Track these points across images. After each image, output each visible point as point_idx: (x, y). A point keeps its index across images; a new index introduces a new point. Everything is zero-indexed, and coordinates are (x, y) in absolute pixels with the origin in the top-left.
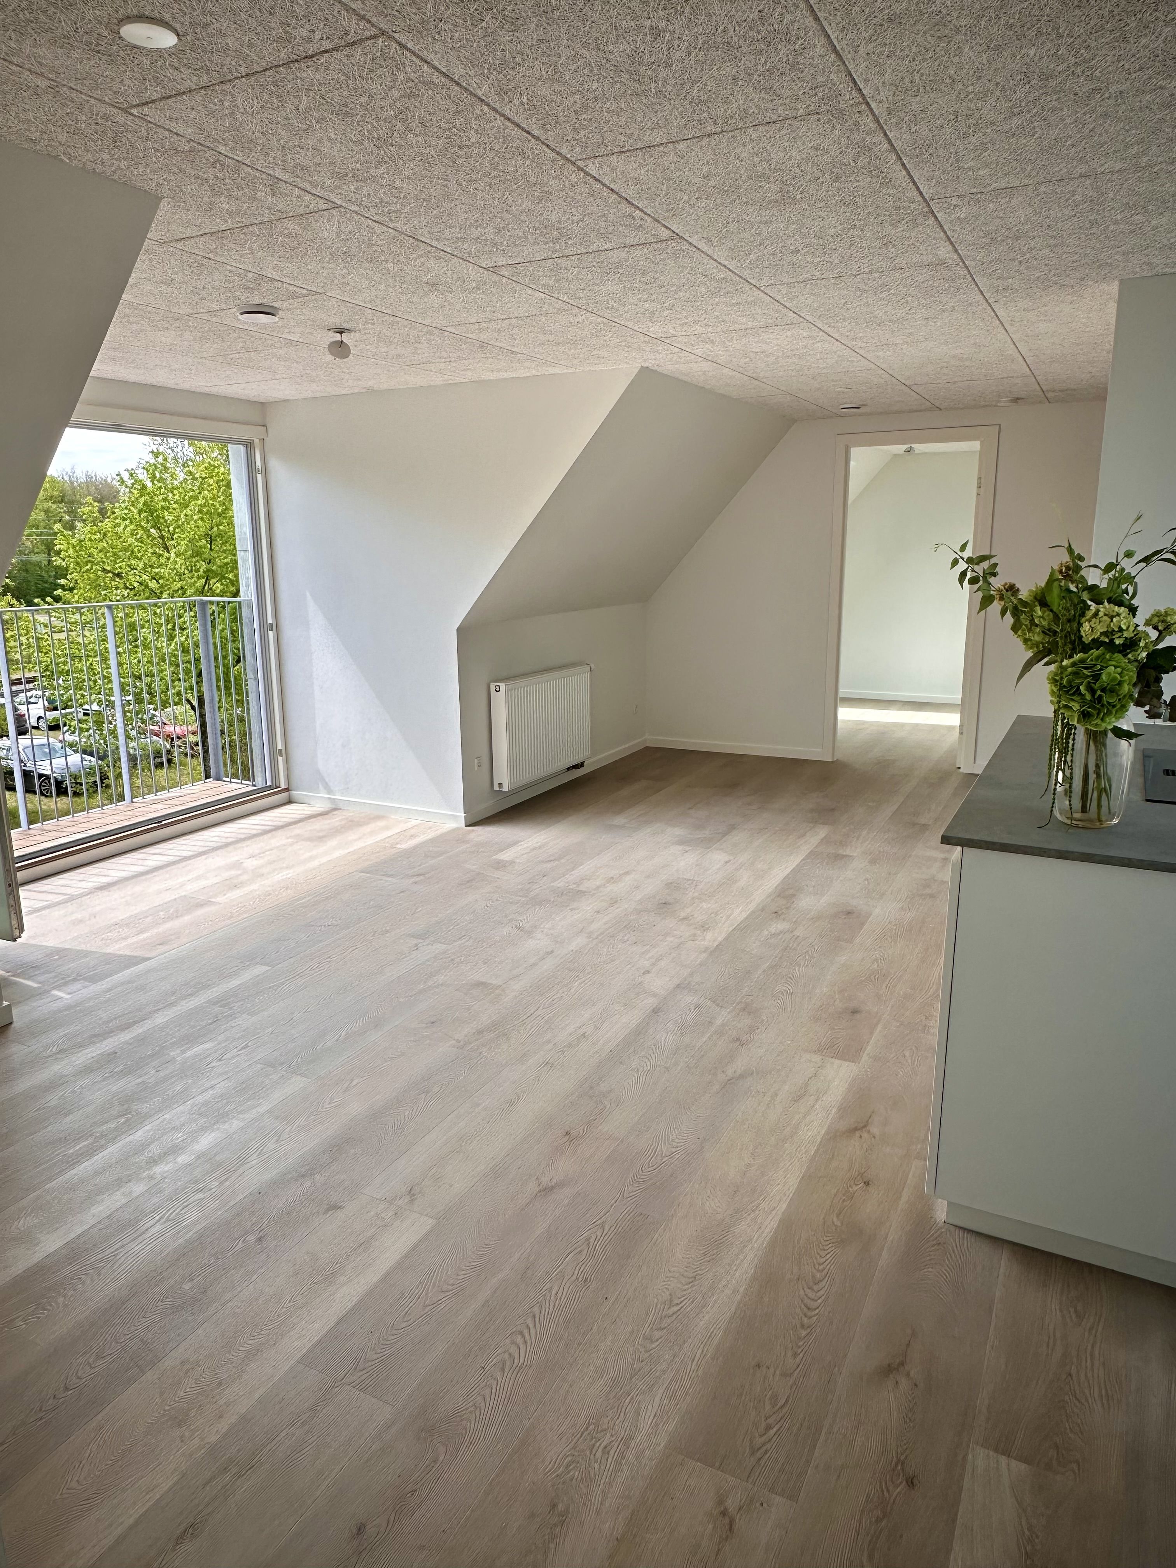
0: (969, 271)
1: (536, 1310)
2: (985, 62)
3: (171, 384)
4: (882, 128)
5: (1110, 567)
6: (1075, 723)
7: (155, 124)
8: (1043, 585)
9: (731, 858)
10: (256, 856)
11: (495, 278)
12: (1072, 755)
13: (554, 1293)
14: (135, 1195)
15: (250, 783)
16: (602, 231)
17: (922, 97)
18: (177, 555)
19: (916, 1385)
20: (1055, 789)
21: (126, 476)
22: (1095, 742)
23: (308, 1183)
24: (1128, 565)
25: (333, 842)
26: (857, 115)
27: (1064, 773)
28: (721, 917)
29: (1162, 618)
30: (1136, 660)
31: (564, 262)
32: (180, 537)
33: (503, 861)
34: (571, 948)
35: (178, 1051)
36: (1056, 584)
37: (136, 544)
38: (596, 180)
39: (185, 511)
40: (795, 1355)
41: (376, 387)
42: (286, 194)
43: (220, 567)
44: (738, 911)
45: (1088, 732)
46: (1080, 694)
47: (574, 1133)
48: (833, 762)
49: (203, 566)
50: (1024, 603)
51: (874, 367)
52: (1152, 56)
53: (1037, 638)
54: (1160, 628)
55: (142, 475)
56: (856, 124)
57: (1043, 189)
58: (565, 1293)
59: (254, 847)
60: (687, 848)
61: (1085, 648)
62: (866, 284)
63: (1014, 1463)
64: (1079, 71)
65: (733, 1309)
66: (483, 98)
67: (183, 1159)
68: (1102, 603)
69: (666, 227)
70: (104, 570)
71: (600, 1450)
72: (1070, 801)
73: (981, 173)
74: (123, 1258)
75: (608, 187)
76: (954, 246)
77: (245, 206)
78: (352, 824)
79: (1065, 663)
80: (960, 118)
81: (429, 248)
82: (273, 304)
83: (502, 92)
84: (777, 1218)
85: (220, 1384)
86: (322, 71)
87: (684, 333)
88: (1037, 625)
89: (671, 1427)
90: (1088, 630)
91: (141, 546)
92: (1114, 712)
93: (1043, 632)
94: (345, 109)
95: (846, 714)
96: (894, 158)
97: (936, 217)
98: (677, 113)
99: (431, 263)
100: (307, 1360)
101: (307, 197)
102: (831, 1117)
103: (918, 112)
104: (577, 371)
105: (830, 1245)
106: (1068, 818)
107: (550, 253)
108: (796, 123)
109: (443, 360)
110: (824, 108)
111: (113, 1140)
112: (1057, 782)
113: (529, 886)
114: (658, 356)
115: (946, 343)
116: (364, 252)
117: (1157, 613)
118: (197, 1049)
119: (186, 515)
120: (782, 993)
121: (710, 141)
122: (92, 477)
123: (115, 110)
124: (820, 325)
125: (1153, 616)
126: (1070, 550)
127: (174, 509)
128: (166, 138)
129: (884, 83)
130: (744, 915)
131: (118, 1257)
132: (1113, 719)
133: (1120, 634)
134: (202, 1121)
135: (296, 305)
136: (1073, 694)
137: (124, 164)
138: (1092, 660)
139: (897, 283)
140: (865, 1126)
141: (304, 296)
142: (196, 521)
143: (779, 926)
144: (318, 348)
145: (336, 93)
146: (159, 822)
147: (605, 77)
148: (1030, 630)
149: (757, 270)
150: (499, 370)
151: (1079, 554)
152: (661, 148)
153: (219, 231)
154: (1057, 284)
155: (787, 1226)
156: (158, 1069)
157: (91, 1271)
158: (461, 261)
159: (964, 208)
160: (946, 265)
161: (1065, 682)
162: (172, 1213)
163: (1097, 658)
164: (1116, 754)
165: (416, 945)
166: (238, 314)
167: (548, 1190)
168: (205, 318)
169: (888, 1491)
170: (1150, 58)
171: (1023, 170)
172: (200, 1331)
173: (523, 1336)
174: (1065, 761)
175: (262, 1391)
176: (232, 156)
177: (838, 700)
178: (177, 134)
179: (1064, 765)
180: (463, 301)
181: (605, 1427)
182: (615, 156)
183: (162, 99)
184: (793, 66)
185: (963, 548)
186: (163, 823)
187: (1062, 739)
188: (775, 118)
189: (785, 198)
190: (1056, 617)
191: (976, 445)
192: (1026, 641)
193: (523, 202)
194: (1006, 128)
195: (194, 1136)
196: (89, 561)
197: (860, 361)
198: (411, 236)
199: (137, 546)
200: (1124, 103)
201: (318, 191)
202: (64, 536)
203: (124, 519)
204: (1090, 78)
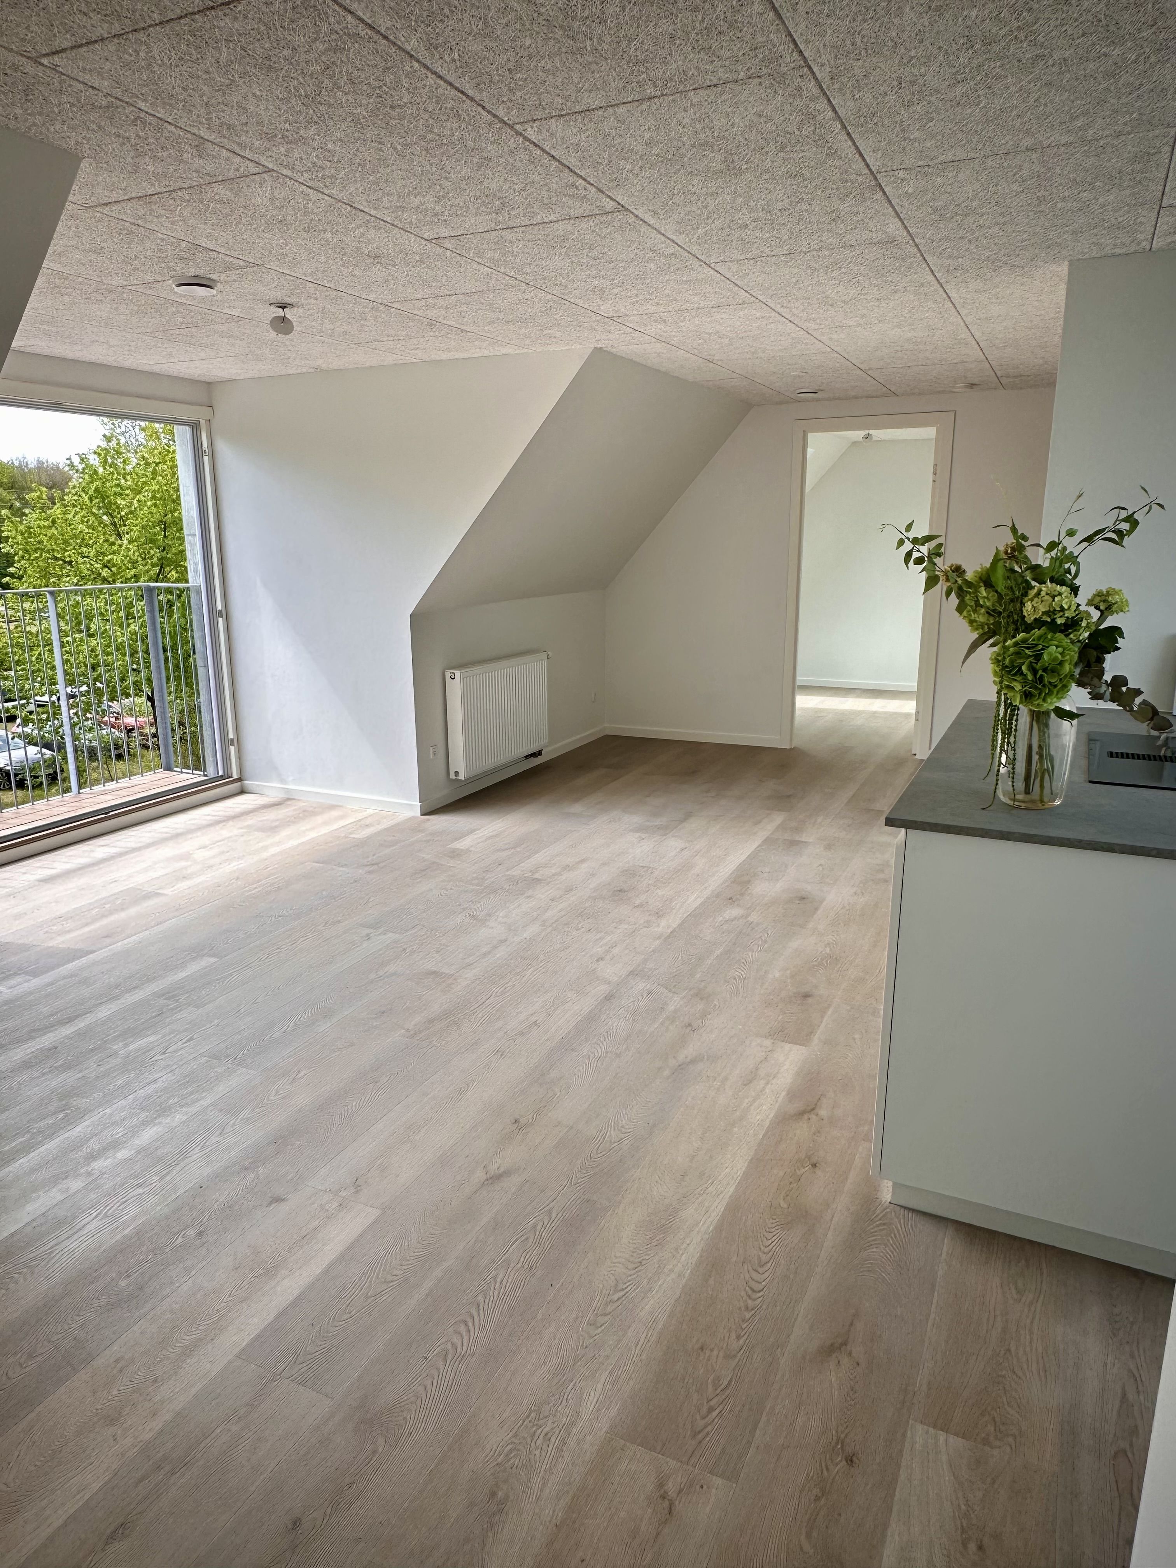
0: (919, 250)
1: (480, 1298)
2: (927, 24)
3: (110, 360)
4: (825, 94)
5: (1052, 546)
6: (1017, 703)
7: (68, 76)
8: (988, 565)
9: (687, 845)
10: (207, 847)
11: (439, 250)
12: (1015, 736)
13: (499, 1280)
14: (71, 1192)
15: (202, 773)
16: (546, 201)
17: (864, 61)
18: (130, 542)
19: (858, 1364)
20: (998, 771)
21: (76, 461)
22: (1038, 722)
23: (252, 1176)
24: (1071, 545)
25: (284, 833)
26: (799, 80)
27: (1007, 754)
28: (676, 904)
29: (1103, 598)
30: (1079, 641)
31: (508, 235)
32: (132, 523)
33: (458, 849)
34: (525, 936)
35: (121, 1044)
36: (1001, 563)
37: (87, 530)
38: (535, 145)
39: (138, 497)
40: (738, 1337)
41: (324, 366)
42: (214, 157)
43: (175, 554)
44: (692, 898)
45: (1032, 713)
46: (1022, 674)
47: (523, 1121)
48: (791, 749)
49: (156, 553)
50: (969, 584)
51: (829, 350)
52: (1095, 20)
53: (981, 619)
54: (1102, 608)
55: (94, 460)
56: (799, 89)
57: (989, 162)
58: (510, 1281)
59: (204, 838)
60: (643, 836)
61: (1028, 628)
62: (817, 262)
63: (952, 1439)
64: (1022, 36)
65: (678, 1293)
66: (412, 53)
67: (122, 1154)
68: (1045, 583)
69: (611, 199)
70: (56, 559)
71: (541, 1436)
72: (1013, 782)
73: (928, 144)
74: (58, 1256)
75: (548, 154)
76: (903, 224)
77: (171, 168)
78: (308, 813)
79: (1009, 643)
80: (903, 85)
81: (368, 218)
82: (210, 276)
83: (432, 47)
84: (724, 1203)
85: (155, 1381)
86: (241, 19)
87: (635, 312)
88: (982, 606)
89: (613, 1412)
90: (1031, 610)
91: (92, 533)
92: (1055, 692)
93: (988, 613)
94: (268, 63)
95: (804, 702)
96: (839, 126)
97: (884, 192)
98: (614, 74)
99: (371, 234)
100: (244, 1355)
101: (237, 160)
102: (780, 1100)
103: (861, 77)
104: (530, 351)
105: (777, 1228)
106: (1011, 799)
107: (493, 225)
108: (737, 88)
109: (392, 339)
110: (765, 71)
111: (51, 1137)
112: (1000, 763)
113: (484, 874)
114: (611, 336)
115: (899, 326)
116: (300, 221)
117: (1099, 593)
118: (142, 1042)
119: (139, 501)
120: (735, 979)
121: (650, 106)
122: (44, 463)
123: (24, 59)
124: (772, 306)
125: (1095, 596)
126: (1014, 530)
127: (127, 495)
128: (82, 92)
129: (825, 45)
130: (699, 901)
131: (52, 1255)
132: (1055, 699)
133: (1061, 614)
134: (143, 1115)
135: (234, 277)
136: (1015, 675)
137: (39, 120)
138: (1034, 640)
139: (847, 262)
140: (813, 1109)
141: (242, 268)
142: (149, 508)
143: (733, 912)
144: (261, 324)
145: (257, 45)
146: (106, 814)
147: (538, 33)
148: (975, 611)
149: (706, 246)
150: (449, 350)
151: (1022, 534)
152: (600, 112)
153: (146, 196)
154: (1007, 264)
155: (734, 1208)
156: (100, 1063)
157: (24, 1270)
158: (402, 231)
159: (911, 183)
160: (896, 243)
161: (1007, 661)
162: (110, 1209)
163: (1040, 638)
164: (1058, 736)
165: (368, 935)
166: (174, 286)
167: (496, 1178)
168: (140, 290)
169: (827, 1469)
170: (1093, 23)
171: (970, 142)
172: (135, 1328)
173: (466, 1325)
174: (1009, 743)
175: (199, 1386)
176: (153, 112)
177: (795, 688)
178: (93, 88)
179: (1008, 746)
180: (407, 275)
181: (546, 1414)
182: (553, 120)
183: (72, 48)
184: (731, 26)
185: (909, 528)
186: (111, 814)
187: (1005, 721)
188: (715, 81)
189: (731, 169)
190: (1000, 597)
191: (930, 432)
192: (971, 622)
193: (462, 168)
194: (951, 96)
195: (135, 1131)
196: (38, 548)
197: (814, 343)
198: (348, 204)
199: (88, 533)
200: (1069, 71)
201: (247, 153)
202: (12, 522)
203: (74, 506)
204: (1034, 44)
